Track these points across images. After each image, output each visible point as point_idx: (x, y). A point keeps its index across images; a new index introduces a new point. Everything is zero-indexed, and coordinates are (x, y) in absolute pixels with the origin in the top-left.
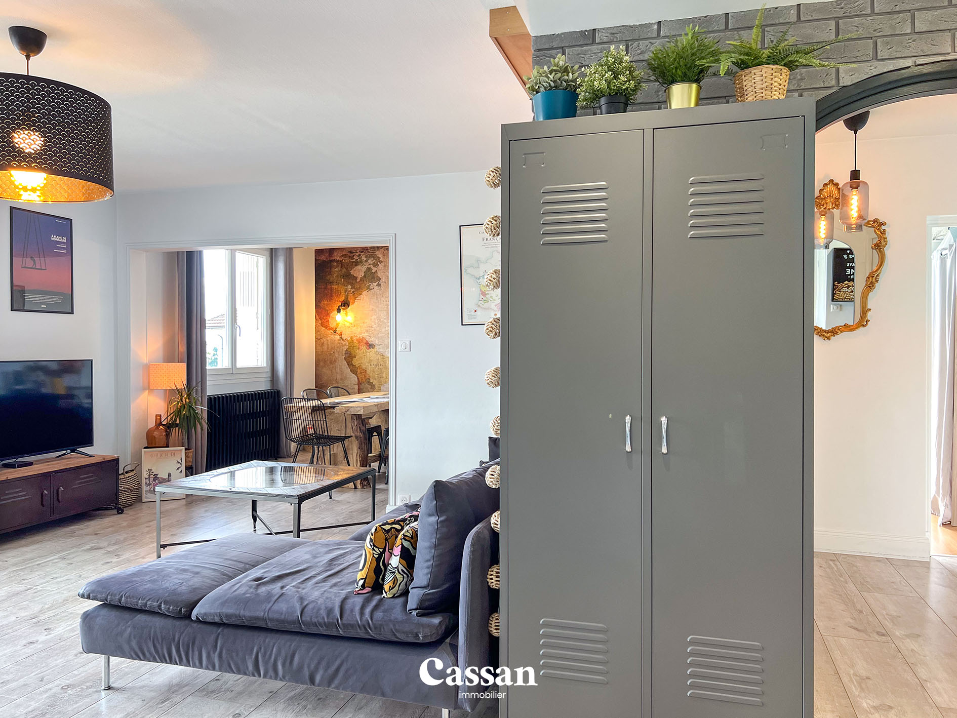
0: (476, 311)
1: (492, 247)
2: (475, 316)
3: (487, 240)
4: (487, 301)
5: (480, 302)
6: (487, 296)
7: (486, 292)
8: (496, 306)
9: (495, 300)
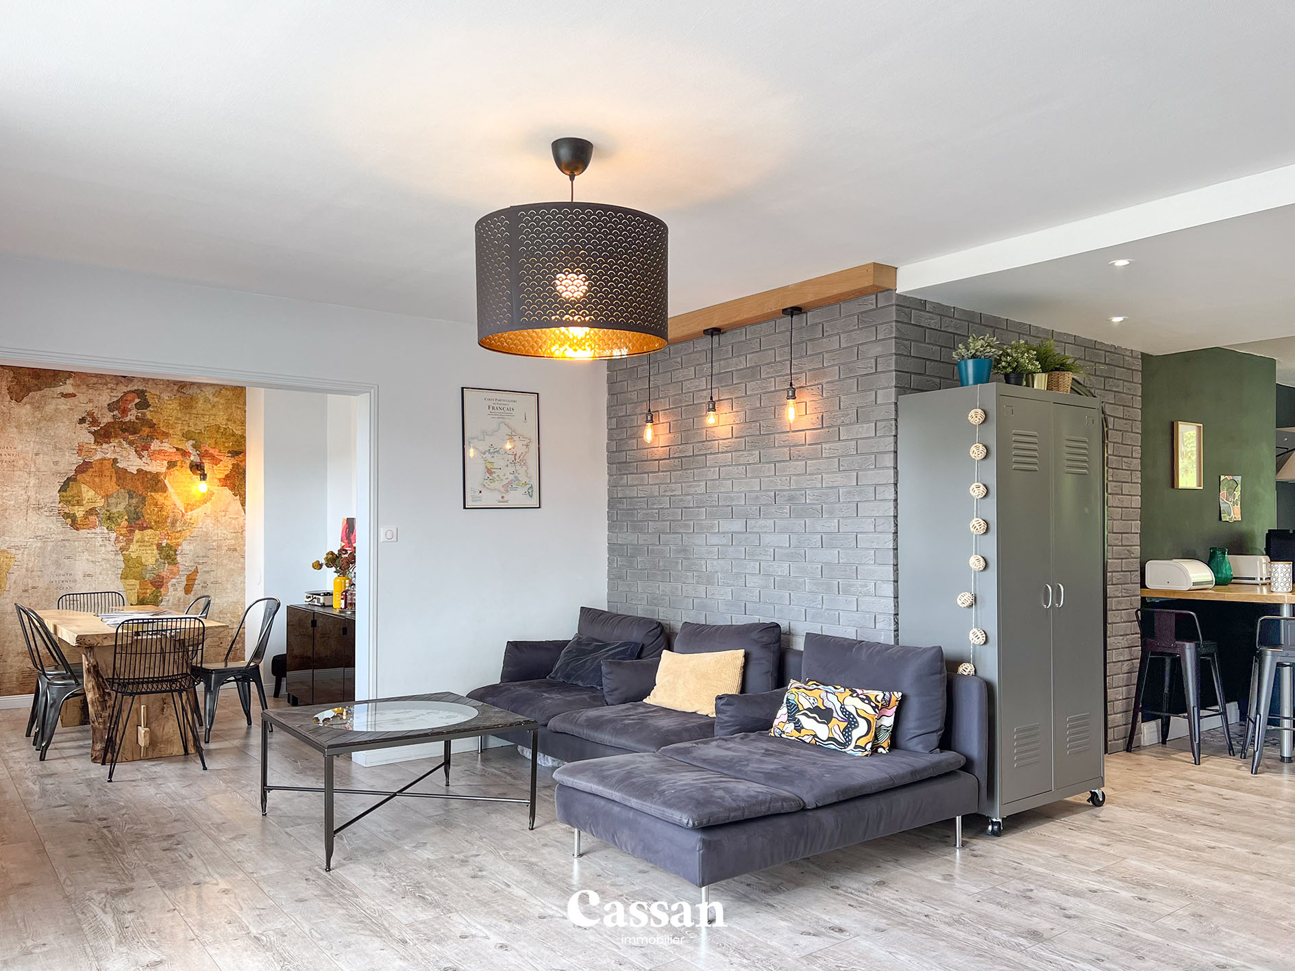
0: (481, 492)
1: (499, 418)
2: (479, 497)
3: (493, 408)
4: (493, 480)
5: (486, 481)
6: (494, 475)
7: (493, 470)
8: (503, 487)
9: (502, 480)
